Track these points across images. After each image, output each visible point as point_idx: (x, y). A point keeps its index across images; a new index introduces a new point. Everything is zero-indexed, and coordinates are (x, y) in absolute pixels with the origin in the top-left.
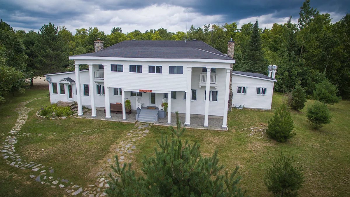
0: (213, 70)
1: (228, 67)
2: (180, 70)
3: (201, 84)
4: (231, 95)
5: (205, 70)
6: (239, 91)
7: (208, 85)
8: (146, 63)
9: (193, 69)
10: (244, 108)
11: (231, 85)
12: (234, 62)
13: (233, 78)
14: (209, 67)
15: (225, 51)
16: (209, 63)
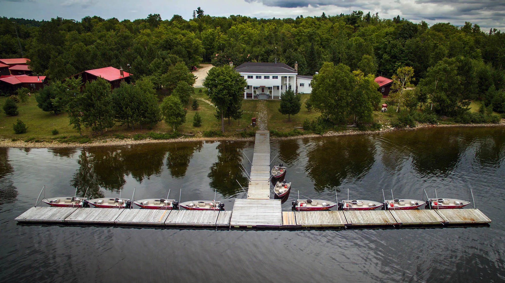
0: (289, 77)
1: (295, 76)
2: (277, 77)
3: (284, 83)
4: (297, 87)
5: (286, 77)
6: (301, 85)
7: (288, 83)
8: (263, 75)
9: (282, 77)
10: (303, 93)
11: (296, 83)
12: (297, 74)
13: (298, 79)
14: (288, 76)
15: (294, 67)
16: (287, 75)
